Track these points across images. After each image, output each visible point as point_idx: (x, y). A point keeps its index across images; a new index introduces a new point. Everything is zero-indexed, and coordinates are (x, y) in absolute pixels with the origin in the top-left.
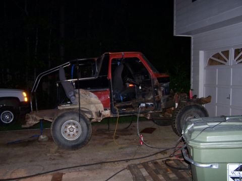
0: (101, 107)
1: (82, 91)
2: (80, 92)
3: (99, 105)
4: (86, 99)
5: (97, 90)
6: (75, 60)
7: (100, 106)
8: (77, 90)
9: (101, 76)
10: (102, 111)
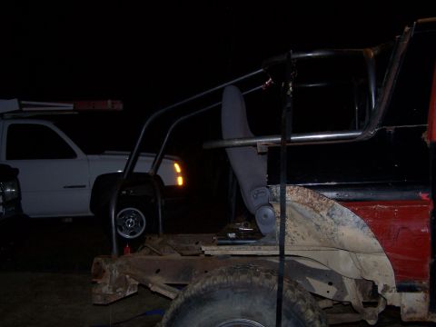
0: (382, 270)
1: (295, 194)
2: (289, 197)
3: (373, 258)
4: (318, 227)
5: (369, 195)
6: (281, 58)
7: (376, 264)
8: (276, 189)
9: (391, 129)
10: (386, 288)
